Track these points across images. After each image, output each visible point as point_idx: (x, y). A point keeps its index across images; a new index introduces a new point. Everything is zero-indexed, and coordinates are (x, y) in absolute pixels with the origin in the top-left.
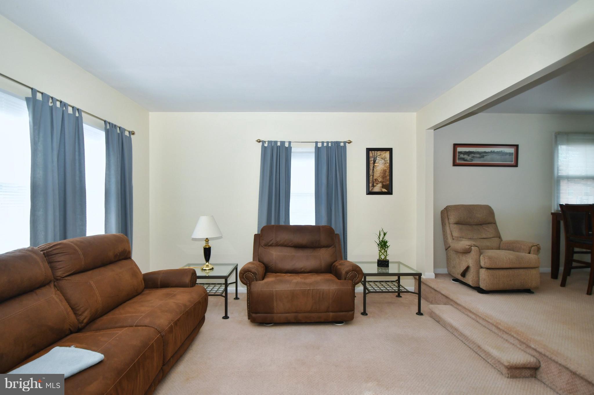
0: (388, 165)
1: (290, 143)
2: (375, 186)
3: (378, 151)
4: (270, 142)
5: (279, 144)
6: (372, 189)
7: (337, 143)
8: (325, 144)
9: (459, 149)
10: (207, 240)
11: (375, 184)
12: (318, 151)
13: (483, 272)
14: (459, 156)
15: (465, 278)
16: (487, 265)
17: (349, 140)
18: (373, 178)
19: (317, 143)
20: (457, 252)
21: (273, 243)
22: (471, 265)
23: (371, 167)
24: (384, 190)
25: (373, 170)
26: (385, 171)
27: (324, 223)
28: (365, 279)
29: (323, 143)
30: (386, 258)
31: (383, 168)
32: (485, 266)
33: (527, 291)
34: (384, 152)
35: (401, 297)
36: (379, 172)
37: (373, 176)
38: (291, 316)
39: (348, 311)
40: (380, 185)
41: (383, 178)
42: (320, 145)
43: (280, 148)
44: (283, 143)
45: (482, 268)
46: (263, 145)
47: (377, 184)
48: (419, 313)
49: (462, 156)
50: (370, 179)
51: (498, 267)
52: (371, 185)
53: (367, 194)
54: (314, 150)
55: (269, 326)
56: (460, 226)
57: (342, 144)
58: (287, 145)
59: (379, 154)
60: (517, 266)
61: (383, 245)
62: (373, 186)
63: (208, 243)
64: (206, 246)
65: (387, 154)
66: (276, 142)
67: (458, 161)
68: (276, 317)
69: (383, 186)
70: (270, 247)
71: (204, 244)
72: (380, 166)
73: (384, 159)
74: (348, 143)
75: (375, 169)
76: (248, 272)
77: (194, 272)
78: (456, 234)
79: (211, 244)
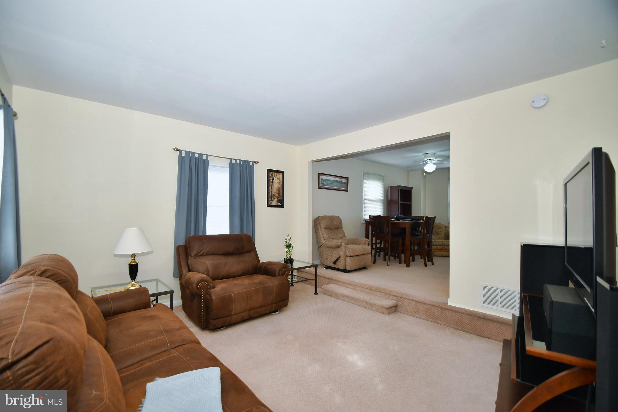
0: (281, 184)
1: (207, 156)
2: (273, 200)
3: (275, 172)
4: (188, 153)
5: (196, 155)
6: (271, 203)
7: (248, 162)
8: (238, 162)
9: (322, 177)
10: (133, 256)
11: (273, 199)
12: (232, 167)
13: (348, 259)
14: (321, 181)
15: (336, 265)
16: (351, 255)
17: (257, 161)
18: (272, 193)
19: (231, 159)
20: (329, 247)
21: (204, 253)
22: (341, 256)
23: (271, 185)
24: (279, 204)
25: (272, 187)
26: (279, 189)
27: (237, 232)
28: (292, 272)
29: (236, 160)
30: (291, 257)
31: (278, 186)
32: (350, 255)
33: (364, 268)
34: (279, 173)
35: (293, 286)
36: (275, 190)
37: (272, 192)
38: (245, 315)
39: (284, 300)
40: (276, 200)
41: (278, 194)
42: (233, 162)
43: (198, 159)
44: (200, 155)
45: (347, 256)
46: (180, 154)
47: (274, 199)
48: (316, 293)
49: (323, 182)
50: (270, 195)
51: (356, 255)
52: (270, 199)
53: (267, 207)
54: (229, 166)
55: (221, 330)
56: (327, 230)
57: (251, 164)
58: (204, 158)
59: (275, 175)
60: (362, 253)
61: (289, 246)
62: (272, 200)
63: (135, 259)
64: (131, 262)
65: (281, 175)
66: (194, 153)
67: (321, 186)
68: (233, 318)
69: (279, 201)
70: (201, 257)
71: (129, 260)
72: (276, 184)
73: (279, 179)
74: (256, 163)
75: (273, 187)
76: (202, 282)
77: (146, 290)
78: (325, 236)
79: (137, 260)
